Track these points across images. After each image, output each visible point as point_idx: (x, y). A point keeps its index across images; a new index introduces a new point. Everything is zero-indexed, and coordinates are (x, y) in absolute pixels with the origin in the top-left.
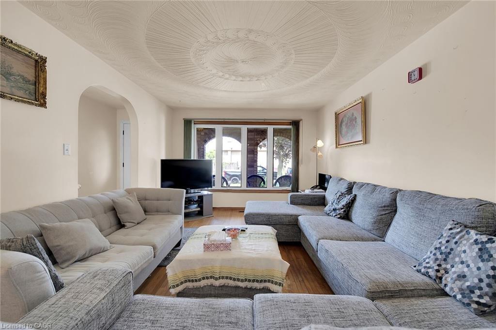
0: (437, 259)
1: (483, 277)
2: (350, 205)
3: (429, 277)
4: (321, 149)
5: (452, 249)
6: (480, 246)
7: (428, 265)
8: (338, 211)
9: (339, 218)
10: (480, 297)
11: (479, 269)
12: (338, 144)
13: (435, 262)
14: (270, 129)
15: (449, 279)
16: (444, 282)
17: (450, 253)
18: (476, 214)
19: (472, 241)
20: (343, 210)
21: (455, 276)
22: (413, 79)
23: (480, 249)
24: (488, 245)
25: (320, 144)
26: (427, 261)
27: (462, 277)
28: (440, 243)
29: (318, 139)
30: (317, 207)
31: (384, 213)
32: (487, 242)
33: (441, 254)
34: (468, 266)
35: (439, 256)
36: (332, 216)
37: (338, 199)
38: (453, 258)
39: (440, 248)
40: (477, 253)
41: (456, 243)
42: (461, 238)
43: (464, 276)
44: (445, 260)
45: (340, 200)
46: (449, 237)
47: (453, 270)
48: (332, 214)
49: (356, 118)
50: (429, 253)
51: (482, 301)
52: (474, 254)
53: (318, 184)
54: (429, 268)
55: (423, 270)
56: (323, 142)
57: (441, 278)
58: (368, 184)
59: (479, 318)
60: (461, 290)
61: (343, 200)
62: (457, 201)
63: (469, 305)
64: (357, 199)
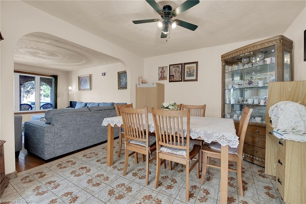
4: (70, 90)
12: (79, 89)
14: (38, 78)
22: (103, 75)
25: (70, 88)
29: (69, 86)
53: (69, 106)
56: (72, 87)
58: (92, 103)
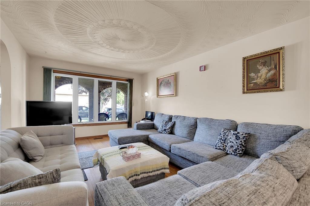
0: (222, 143)
1: (239, 145)
2: (173, 127)
3: (221, 150)
4: (147, 97)
5: (226, 138)
6: (235, 135)
7: (219, 146)
8: (167, 131)
9: (168, 134)
10: (239, 151)
11: (237, 143)
12: (158, 95)
13: (221, 144)
14: (114, 83)
15: (228, 149)
16: (227, 150)
17: (226, 140)
18: (231, 125)
19: (232, 134)
20: (169, 130)
21: (230, 147)
22: (201, 70)
23: (236, 136)
24: (238, 135)
25: (146, 94)
26: (218, 144)
27: (232, 147)
28: (221, 137)
29: (144, 92)
30: (151, 130)
31: (191, 128)
32: (237, 134)
33: (223, 140)
34: (233, 143)
35: (222, 142)
36: (164, 133)
37: (165, 124)
38: (227, 141)
39: (221, 139)
40: (235, 138)
41: (227, 136)
42: (228, 134)
43: (233, 146)
44: (224, 142)
45: (167, 125)
46: (224, 134)
47: (228, 145)
48: (164, 132)
49: (170, 83)
50: (217, 141)
51: (240, 153)
52: (234, 138)
53: (145, 117)
54: (220, 146)
55: (218, 148)
56: (148, 93)
57: (225, 149)
58: (180, 116)
59: (241, 158)
60: (233, 151)
61: (168, 125)
62: (223, 121)
63: (237, 155)
64: (176, 124)
